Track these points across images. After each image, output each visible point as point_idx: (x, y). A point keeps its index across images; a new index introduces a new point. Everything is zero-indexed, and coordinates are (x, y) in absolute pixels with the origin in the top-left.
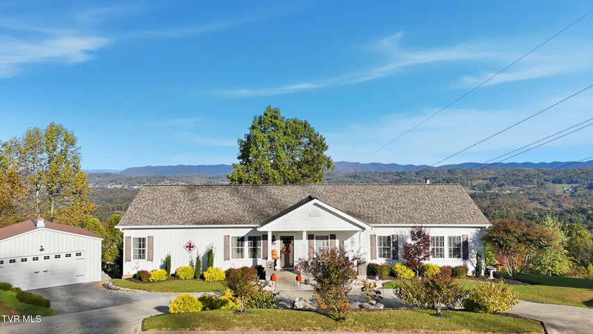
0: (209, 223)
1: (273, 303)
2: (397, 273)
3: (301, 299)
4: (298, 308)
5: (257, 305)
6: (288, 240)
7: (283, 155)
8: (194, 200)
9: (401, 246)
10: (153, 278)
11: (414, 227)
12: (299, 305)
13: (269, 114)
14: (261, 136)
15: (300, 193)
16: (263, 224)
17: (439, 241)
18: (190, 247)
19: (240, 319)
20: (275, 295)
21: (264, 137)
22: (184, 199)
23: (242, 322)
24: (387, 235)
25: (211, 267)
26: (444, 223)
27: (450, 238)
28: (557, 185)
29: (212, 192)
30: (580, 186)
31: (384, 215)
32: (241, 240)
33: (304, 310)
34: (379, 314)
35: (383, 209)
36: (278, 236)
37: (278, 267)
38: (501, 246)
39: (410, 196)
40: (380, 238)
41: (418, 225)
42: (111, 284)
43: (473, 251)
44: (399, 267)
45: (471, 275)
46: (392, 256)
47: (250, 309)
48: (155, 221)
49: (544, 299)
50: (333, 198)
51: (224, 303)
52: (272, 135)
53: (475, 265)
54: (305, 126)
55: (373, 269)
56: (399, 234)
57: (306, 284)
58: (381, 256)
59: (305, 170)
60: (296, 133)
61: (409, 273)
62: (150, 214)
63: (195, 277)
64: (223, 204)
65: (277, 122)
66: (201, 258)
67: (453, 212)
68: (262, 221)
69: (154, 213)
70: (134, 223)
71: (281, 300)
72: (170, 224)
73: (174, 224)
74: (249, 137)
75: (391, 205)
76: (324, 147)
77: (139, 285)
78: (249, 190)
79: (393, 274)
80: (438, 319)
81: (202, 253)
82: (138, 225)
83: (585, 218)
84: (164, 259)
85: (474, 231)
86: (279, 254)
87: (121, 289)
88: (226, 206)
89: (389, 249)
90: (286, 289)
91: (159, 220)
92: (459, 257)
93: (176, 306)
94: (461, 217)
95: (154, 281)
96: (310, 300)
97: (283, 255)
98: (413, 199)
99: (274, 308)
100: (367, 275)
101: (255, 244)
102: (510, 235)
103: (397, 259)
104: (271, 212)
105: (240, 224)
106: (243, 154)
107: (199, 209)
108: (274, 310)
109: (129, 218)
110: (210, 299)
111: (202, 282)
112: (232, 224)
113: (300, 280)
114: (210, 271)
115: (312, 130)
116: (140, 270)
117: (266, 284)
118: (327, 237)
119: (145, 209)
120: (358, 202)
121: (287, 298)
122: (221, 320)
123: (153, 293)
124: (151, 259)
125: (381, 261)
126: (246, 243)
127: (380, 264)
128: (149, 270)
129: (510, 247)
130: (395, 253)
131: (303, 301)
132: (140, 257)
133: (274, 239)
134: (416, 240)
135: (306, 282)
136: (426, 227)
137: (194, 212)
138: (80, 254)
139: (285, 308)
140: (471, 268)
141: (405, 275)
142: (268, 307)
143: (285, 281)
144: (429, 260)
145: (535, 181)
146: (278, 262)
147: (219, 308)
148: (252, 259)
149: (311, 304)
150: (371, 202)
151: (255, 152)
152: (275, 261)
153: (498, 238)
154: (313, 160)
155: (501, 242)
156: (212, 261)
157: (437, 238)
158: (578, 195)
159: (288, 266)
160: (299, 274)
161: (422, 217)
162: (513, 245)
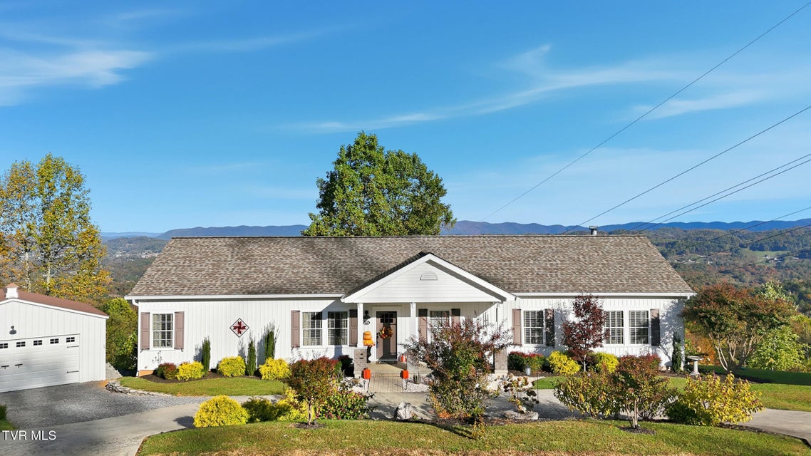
0: (269, 292)
1: (363, 411)
2: (553, 366)
3: (407, 404)
4: (404, 418)
5: (337, 415)
6: (388, 317)
7: (382, 202)
8: (247, 258)
9: (558, 327)
10: (181, 374)
11: (579, 297)
12: (405, 413)
13: (362, 143)
14: (351, 174)
15: (406, 249)
16: (350, 293)
17: (616, 318)
18: (240, 328)
19: (306, 436)
20: (366, 398)
21: (356, 175)
22: (232, 257)
23: (310, 440)
24: (538, 309)
25: (270, 359)
26: (624, 291)
27: (632, 314)
28: (758, 253)
29: (274, 247)
30: (788, 255)
31: (533, 280)
32: (317, 317)
33: (413, 420)
34: (537, 427)
35: (532, 271)
36: (374, 311)
37: (374, 358)
38: (712, 325)
39: (571, 252)
40: (527, 313)
41: (585, 294)
42: (117, 385)
43: (667, 333)
44: (556, 357)
45: (665, 369)
46: (544, 341)
47: (326, 421)
48: (186, 288)
49: (786, 403)
50: (456, 255)
51: (283, 411)
52: (366, 172)
53: (670, 354)
54: (414, 161)
55: (516, 360)
56: (556, 308)
57: (415, 383)
58: (528, 342)
59: (413, 224)
60: (400, 171)
61: (572, 367)
62: (179, 279)
63: (247, 374)
64: (291, 264)
65: (374, 153)
66: (256, 345)
67: (636, 275)
68: (349, 288)
69: (185, 278)
70: (156, 292)
71: (376, 407)
72: (210, 294)
73: (215, 293)
74: (332, 176)
75: (543, 265)
76: (441, 191)
77: (161, 385)
78: (331, 244)
79: (547, 368)
80: (635, 435)
81: (258, 337)
82: (160, 294)
83: (796, 297)
84: (200, 346)
85: (668, 303)
86: (374, 339)
87: (132, 391)
88: (294, 267)
89: (540, 331)
90: (385, 391)
91: (193, 287)
92: (646, 342)
93: (205, 416)
94: (649, 282)
95: (183, 380)
96: (422, 407)
97: (381, 340)
98: (576, 257)
99: (365, 418)
100: (509, 369)
101: (338, 324)
102: (726, 308)
103: (553, 345)
104: (362, 276)
105: (316, 293)
106: (325, 200)
107: (255, 272)
108: (364, 421)
109: (147, 285)
110: (263, 405)
111: (256, 380)
112: (303, 293)
113: (407, 377)
114: (270, 364)
115: (423, 168)
116: (162, 363)
117: (355, 383)
118: (448, 312)
119: (173, 271)
120: (494, 261)
121: (386, 403)
122: (273, 439)
123: (181, 397)
124: (180, 347)
125: (528, 349)
126: (325, 322)
127: (526, 352)
128: (177, 363)
129: (727, 326)
130: (550, 336)
131: (411, 409)
132: (164, 344)
133: (366, 316)
134: (583, 316)
135: (415, 381)
136: (597, 297)
137: (246, 275)
138: (73, 340)
139: (382, 418)
140: (665, 359)
141: (567, 369)
142: (354, 417)
143: (382, 378)
144: (601, 346)
145: (728, 247)
146: (374, 350)
147: (276, 419)
148: (333, 346)
149: (424, 413)
150: (513, 262)
151: (341, 196)
152: (369, 349)
153: (707, 312)
154: (425, 209)
155: (713, 319)
156: (273, 348)
157: (613, 313)
158: (786, 266)
159: (389, 356)
160: (405, 368)
161: (590, 283)
162: (731, 322)
